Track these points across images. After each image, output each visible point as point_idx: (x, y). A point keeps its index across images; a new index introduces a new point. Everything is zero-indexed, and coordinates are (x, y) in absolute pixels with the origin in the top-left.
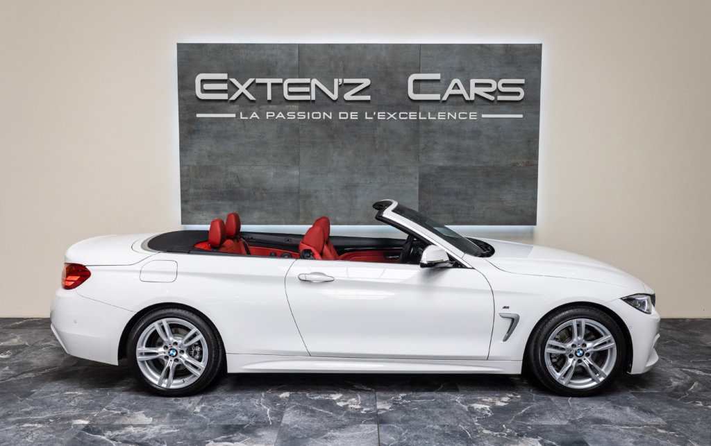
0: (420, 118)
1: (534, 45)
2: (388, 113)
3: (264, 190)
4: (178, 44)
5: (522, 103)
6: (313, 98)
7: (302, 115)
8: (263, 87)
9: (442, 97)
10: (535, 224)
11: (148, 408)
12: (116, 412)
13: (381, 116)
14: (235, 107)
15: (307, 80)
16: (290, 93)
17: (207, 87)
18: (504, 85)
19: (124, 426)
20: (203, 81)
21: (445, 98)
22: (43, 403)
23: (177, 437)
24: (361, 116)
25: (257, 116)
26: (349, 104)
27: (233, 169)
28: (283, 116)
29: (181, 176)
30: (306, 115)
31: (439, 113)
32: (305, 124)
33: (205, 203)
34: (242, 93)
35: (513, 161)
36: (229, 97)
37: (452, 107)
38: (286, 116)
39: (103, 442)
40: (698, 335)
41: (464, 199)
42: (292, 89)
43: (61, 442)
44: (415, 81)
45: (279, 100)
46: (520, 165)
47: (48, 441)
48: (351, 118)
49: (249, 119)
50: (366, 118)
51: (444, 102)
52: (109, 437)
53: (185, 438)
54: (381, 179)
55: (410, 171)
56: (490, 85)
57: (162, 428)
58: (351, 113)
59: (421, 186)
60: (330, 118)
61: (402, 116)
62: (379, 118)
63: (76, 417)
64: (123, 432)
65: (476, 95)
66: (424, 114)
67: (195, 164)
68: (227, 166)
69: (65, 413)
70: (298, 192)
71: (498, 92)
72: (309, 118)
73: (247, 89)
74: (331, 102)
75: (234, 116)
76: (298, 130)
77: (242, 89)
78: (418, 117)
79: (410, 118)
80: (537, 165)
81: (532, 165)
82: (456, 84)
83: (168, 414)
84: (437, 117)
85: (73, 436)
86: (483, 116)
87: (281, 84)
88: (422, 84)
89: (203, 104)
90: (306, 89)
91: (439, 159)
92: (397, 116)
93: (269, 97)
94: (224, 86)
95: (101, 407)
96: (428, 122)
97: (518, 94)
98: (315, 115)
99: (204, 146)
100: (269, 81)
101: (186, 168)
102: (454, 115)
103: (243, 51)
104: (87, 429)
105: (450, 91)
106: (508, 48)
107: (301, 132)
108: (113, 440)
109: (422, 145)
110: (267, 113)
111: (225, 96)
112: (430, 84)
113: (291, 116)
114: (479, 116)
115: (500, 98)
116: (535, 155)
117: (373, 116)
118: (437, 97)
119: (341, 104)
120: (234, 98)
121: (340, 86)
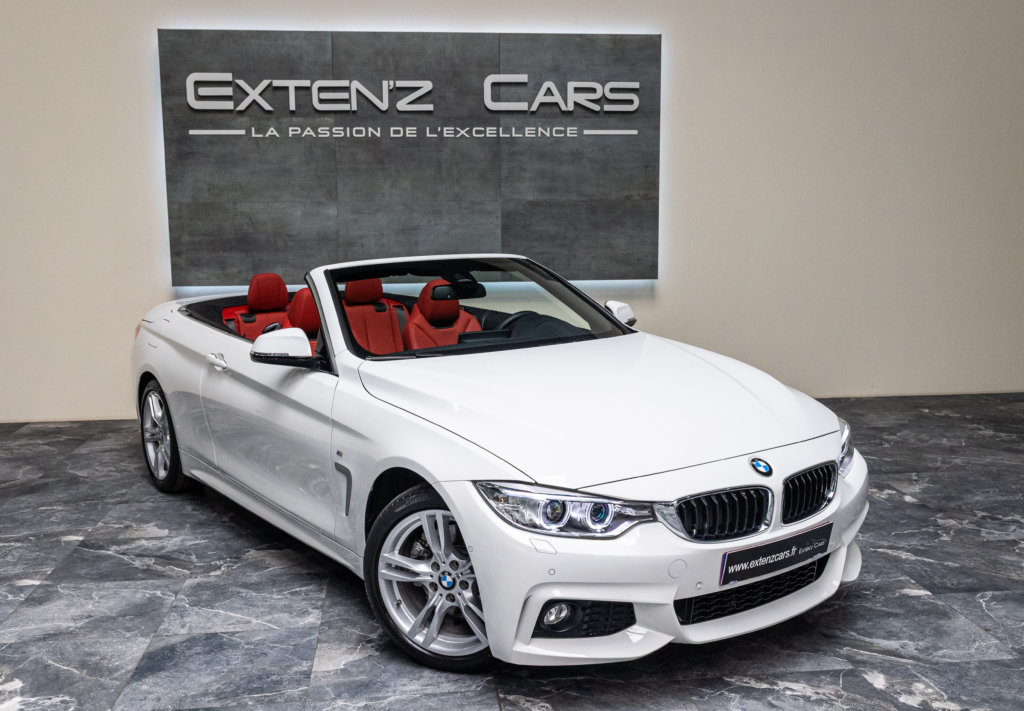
0: (501, 135)
1: (651, 36)
2: (458, 129)
3: (289, 236)
4: (159, 31)
5: (637, 115)
6: (354, 108)
7: (339, 132)
8: (283, 93)
9: (530, 107)
10: (656, 278)
11: (159, 519)
12: (117, 526)
13: (448, 132)
14: (244, 119)
15: (344, 83)
16: (322, 101)
17: (203, 91)
18: (613, 90)
19: (133, 540)
20: (198, 84)
21: (534, 107)
22: (13, 521)
23: (207, 547)
24: (421, 132)
25: (275, 133)
26: (404, 116)
27: (244, 207)
28: (312, 133)
29: (170, 218)
30: (345, 131)
31: (527, 129)
32: (342, 143)
33: (206, 256)
34: (254, 101)
35: (626, 193)
36: (236, 105)
37: (543, 120)
38: (317, 133)
39: (109, 556)
40: (862, 415)
41: (562, 246)
42: (324, 96)
43: (54, 560)
44: (494, 85)
45: (307, 111)
46: (636, 198)
47: (35, 559)
48: (408, 135)
49: (264, 138)
50: (428, 135)
51: (533, 112)
52: (117, 552)
53: (217, 548)
54: (450, 219)
55: (489, 207)
56: (593, 90)
57: (184, 540)
58: (408, 129)
59: (505, 229)
60: (378, 135)
61: (478, 132)
62: (445, 135)
63: (64, 534)
64: (133, 546)
65: (576, 104)
66: (507, 130)
67: (189, 200)
68: (235, 203)
69: (48, 529)
70: (337, 239)
71: (603, 100)
72: (348, 135)
73: (260, 95)
74: (378, 113)
75: (243, 132)
76: (334, 153)
77: (254, 94)
78: (498, 133)
79: (488, 135)
80: (657, 198)
81: (651, 199)
82: (549, 89)
83: (188, 525)
84: (524, 134)
85: (68, 553)
86: (586, 132)
87: (308, 89)
88: (503, 89)
89: (199, 116)
90: (345, 95)
91: (527, 191)
92: (469, 132)
93: (292, 107)
94: (228, 91)
95: (95, 522)
96: (512, 141)
97: (631, 102)
98: (358, 132)
99: (201, 176)
100: (292, 84)
101: (176, 206)
102: (546, 131)
103: (253, 41)
104: (83, 544)
105: (541, 98)
106: (617, 41)
107: (338, 156)
108: (123, 554)
109: (504, 173)
110: (291, 129)
111: (229, 105)
112: (514, 89)
113: (324, 132)
114: (580, 132)
115: (608, 108)
116: (654, 185)
117: (437, 133)
118: (523, 106)
119: (393, 116)
120: (242, 107)
121: (390, 91)
